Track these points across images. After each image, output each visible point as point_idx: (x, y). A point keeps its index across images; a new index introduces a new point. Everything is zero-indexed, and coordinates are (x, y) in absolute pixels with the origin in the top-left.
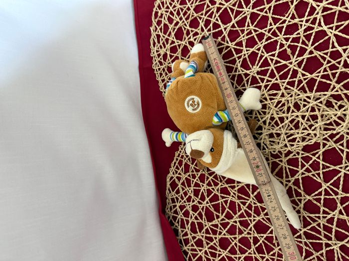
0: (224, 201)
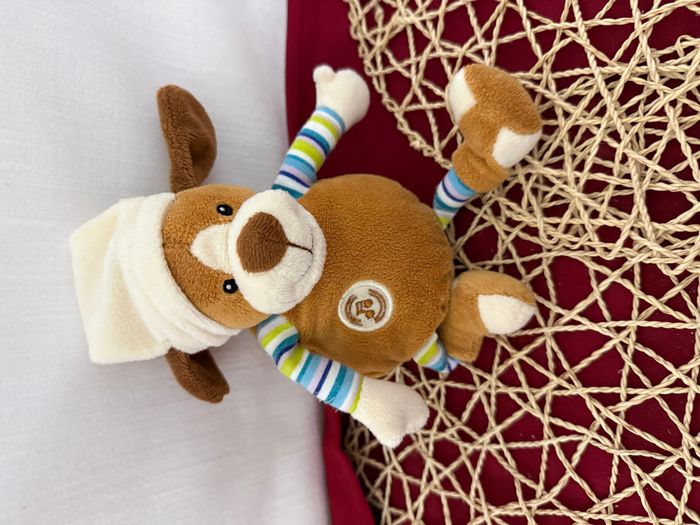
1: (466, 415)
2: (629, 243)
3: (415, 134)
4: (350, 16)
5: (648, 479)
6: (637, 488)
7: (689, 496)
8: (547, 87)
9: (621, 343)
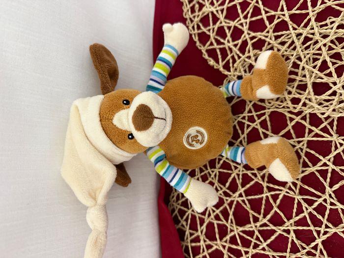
0: (272, 196)
1: (228, 185)
2: (305, 105)
3: (211, 59)
4: (183, 8)
5: (310, 209)
6: (306, 214)
7: (328, 215)
8: (271, 39)
9: (300, 148)
